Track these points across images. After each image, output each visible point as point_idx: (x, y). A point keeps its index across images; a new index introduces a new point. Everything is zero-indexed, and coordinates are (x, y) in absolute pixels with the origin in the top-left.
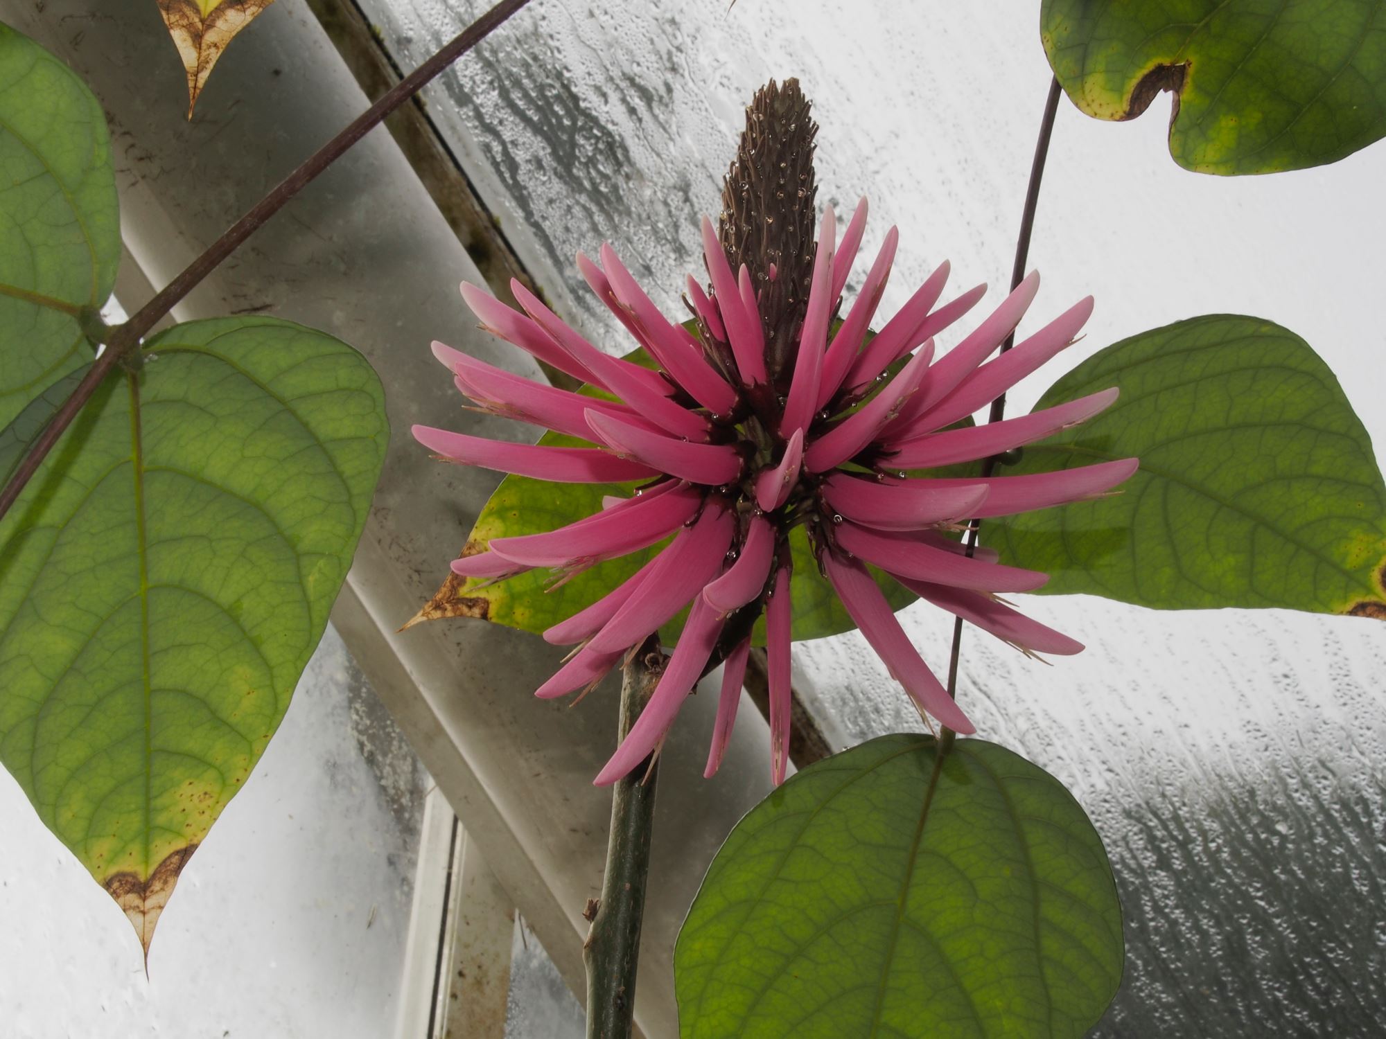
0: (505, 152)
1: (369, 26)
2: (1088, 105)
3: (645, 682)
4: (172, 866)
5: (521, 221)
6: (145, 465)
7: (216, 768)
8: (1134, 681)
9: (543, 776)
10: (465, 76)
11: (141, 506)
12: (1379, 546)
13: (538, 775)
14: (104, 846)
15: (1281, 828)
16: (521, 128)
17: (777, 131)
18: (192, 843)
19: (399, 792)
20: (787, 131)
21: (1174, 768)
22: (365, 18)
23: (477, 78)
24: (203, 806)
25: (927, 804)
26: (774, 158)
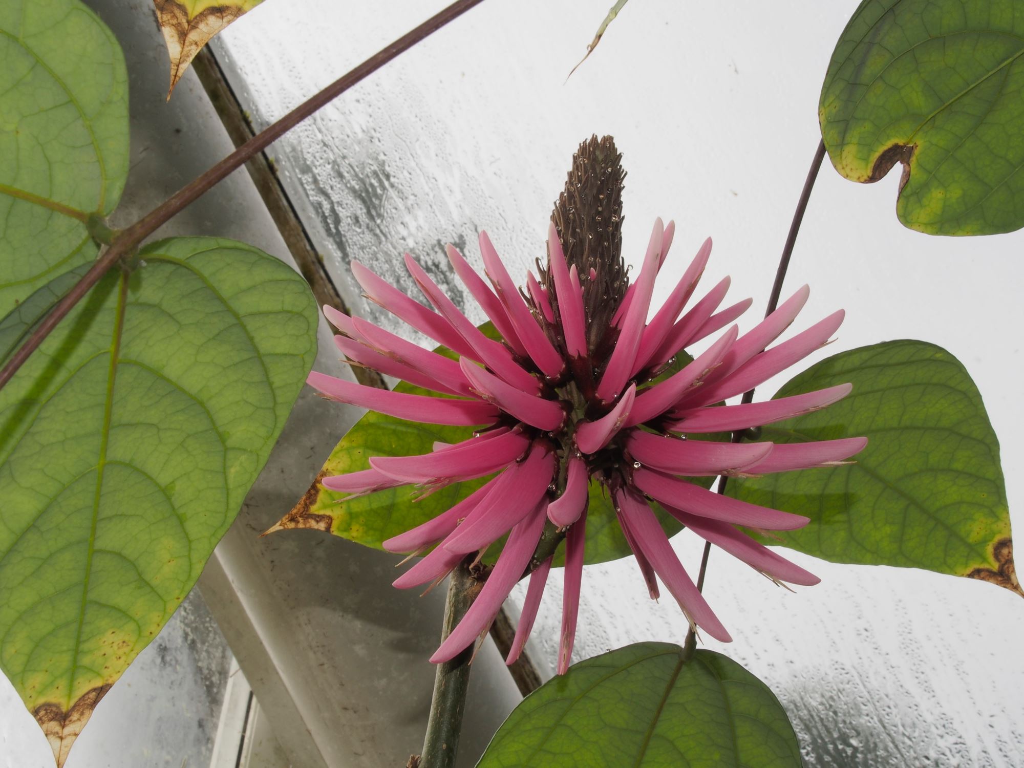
0: (333, 210)
1: (242, 111)
2: (843, 168)
3: (468, 585)
4: (89, 700)
5: (339, 259)
6: (120, 357)
7: (134, 620)
8: (756, 627)
9: (326, 666)
10: (308, 153)
11: (111, 392)
12: (994, 527)
13: (322, 665)
14: (37, 679)
15: (854, 742)
16: (345, 193)
17: (598, 172)
18: (107, 683)
19: (211, 672)
20: (604, 173)
21: (780, 693)
22: (239, 105)
23: (317, 155)
24: (121, 652)
25: (664, 700)
26: (595, 191)
